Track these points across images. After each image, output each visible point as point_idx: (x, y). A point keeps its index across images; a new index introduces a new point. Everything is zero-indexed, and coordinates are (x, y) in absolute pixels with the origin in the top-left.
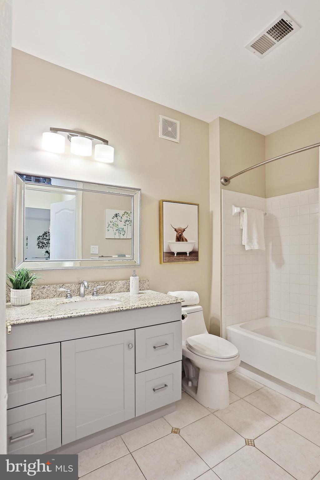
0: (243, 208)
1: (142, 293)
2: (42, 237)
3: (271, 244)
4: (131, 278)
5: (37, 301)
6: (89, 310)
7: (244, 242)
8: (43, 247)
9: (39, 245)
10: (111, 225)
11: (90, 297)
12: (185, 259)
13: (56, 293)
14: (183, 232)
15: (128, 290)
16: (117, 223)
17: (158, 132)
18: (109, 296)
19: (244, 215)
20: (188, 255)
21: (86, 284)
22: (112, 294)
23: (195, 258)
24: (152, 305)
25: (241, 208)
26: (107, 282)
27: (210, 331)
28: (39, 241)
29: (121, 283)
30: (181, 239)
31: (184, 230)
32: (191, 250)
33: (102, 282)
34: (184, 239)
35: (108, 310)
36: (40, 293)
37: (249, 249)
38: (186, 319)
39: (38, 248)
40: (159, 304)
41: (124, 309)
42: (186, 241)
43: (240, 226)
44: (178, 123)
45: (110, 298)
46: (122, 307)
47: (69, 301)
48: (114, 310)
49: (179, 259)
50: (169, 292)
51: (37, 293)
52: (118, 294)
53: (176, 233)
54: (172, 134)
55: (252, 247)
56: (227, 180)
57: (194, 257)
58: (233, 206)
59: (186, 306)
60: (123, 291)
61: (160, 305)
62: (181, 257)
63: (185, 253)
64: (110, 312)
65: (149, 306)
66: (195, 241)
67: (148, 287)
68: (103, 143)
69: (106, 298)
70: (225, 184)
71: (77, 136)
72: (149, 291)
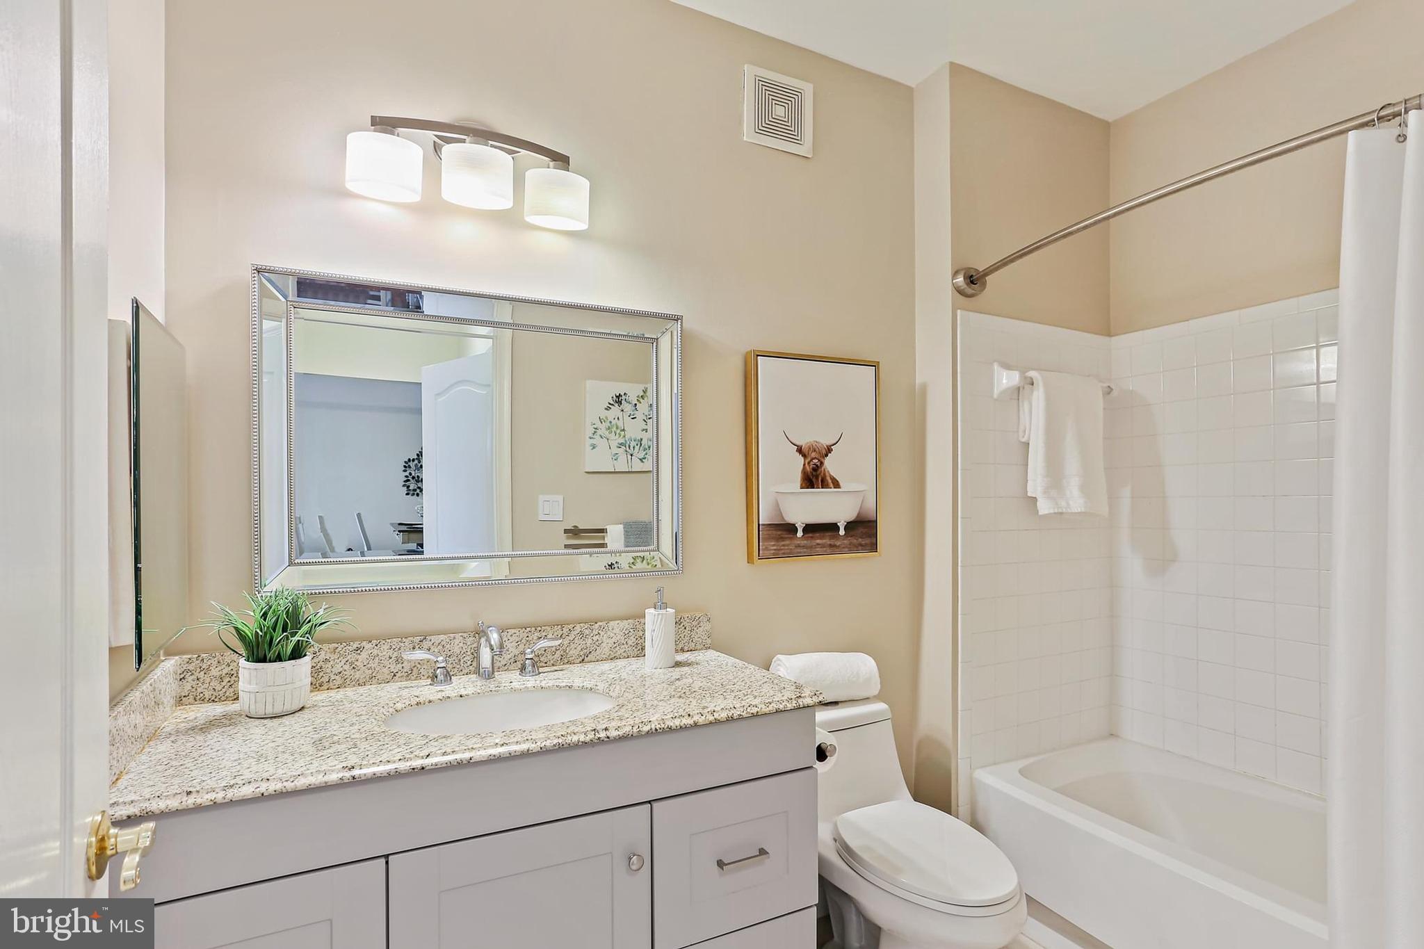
0: (1032, 374)
1: (688, 664)
2: (416, 462)
3: (1126, 492)
4: (650, 612)
5: (332, 693)
6: (490, 741)
7: (1036, 486)
8: (418, 491)
9: (408, 487)
10: (603, 430)
11: (511, 679)
12: (831, 546)
13: (400, 666)
14: (827, 455)
15: (640, 652)
16: (620, 424)
17: (741, 123)
18: (576, 675)
19: (1035, 393)
20: (842, 532)
21: (494, 637)
22: (588, 665)
23: (867, 541)
24: (711, 718)
25: (1023, 373)
26: (570, 627)
27: (915, 792)
28: (407, 474)
29: (618, 627)
30: (817, 478)
31: (829, 450)
32: (851, 516)
33: (552, 625)
34: (828, 478)
35: (555, 741)
36: (346, 667)
37: (1052, 511)
38: (830, 761)
39: (407, 494)
40: (736, 713)
41: (613, 733)
42: (836, 484)
43: (1018, 432)
44: (808, 89)
45: (577, 683)
46: (606, 729)
47: (440, 696)
48: (575, 738)
49: (811, 547)
50: (779, 656)
51: (338, 668)
52: (606, 666)
53: (802, 459)
54: (788, 130)
55: (1063, 504)
56: (974, 280)
57: (861, 538)
58: (996, 367)
59: (835, 703)
60: (625, 654)
61: (741, 718)
62: (818, 538)
63: (833, 527)
64: (560, 748)
65: (701, 720)
66: (867, 486)
67: (709, 641)
68: (552, 164)
69: (564, 684)
70: (969, 291)
71: (463, 141)
72: (712, 654)
